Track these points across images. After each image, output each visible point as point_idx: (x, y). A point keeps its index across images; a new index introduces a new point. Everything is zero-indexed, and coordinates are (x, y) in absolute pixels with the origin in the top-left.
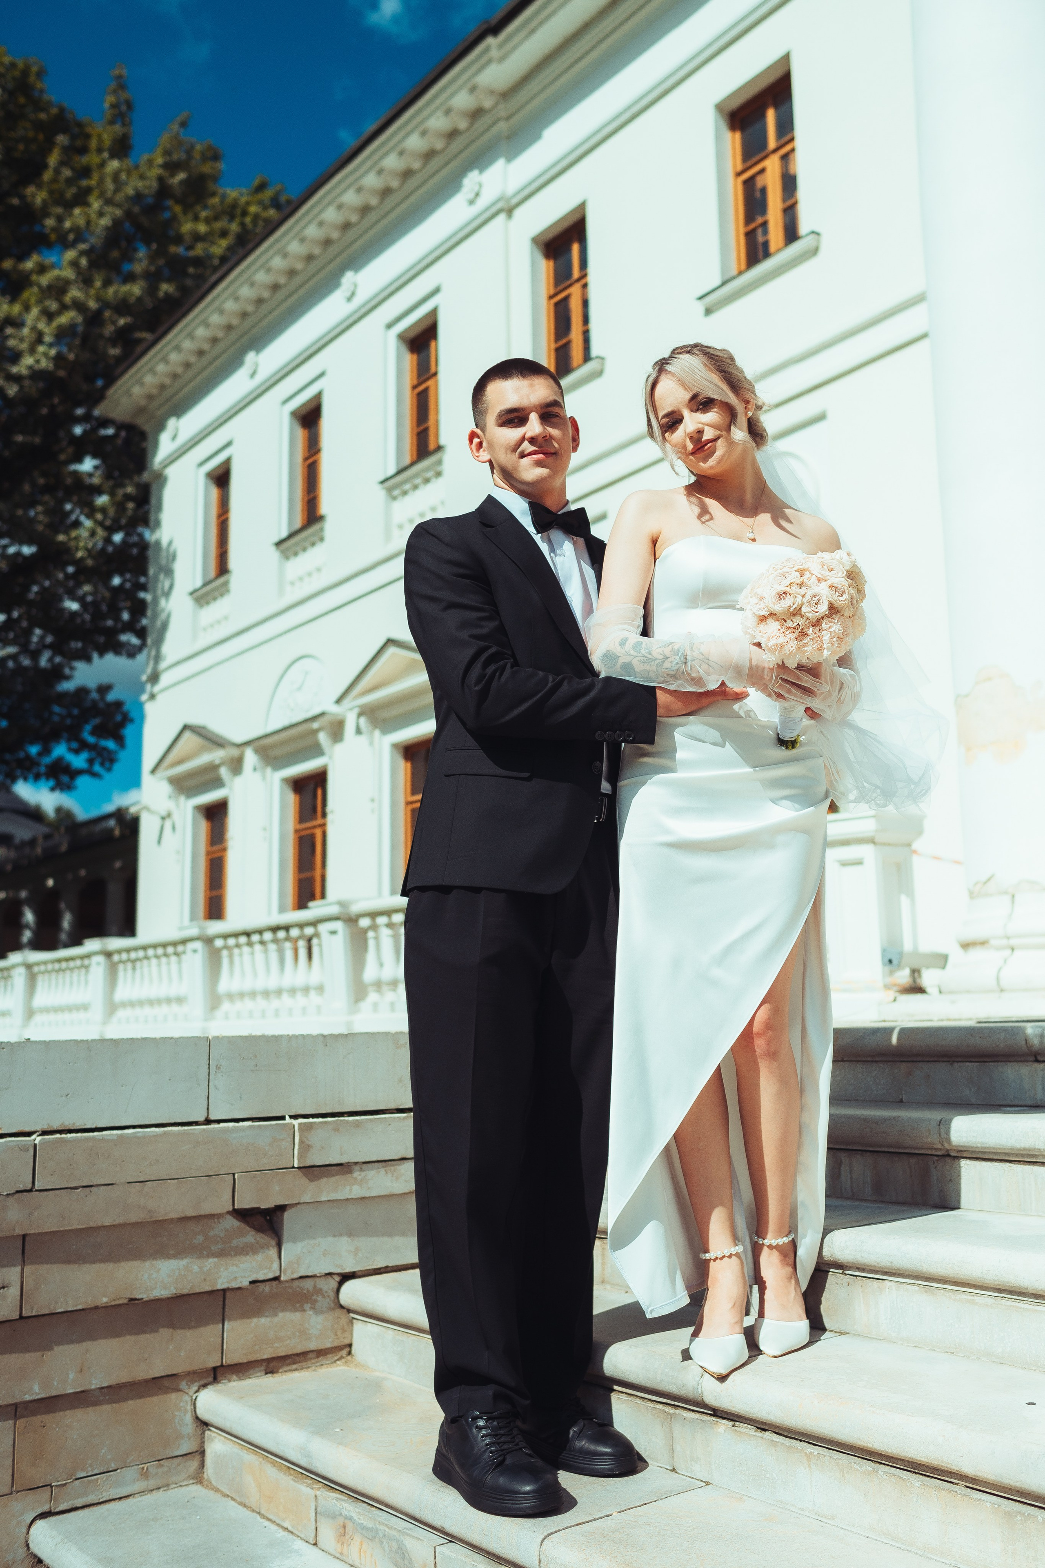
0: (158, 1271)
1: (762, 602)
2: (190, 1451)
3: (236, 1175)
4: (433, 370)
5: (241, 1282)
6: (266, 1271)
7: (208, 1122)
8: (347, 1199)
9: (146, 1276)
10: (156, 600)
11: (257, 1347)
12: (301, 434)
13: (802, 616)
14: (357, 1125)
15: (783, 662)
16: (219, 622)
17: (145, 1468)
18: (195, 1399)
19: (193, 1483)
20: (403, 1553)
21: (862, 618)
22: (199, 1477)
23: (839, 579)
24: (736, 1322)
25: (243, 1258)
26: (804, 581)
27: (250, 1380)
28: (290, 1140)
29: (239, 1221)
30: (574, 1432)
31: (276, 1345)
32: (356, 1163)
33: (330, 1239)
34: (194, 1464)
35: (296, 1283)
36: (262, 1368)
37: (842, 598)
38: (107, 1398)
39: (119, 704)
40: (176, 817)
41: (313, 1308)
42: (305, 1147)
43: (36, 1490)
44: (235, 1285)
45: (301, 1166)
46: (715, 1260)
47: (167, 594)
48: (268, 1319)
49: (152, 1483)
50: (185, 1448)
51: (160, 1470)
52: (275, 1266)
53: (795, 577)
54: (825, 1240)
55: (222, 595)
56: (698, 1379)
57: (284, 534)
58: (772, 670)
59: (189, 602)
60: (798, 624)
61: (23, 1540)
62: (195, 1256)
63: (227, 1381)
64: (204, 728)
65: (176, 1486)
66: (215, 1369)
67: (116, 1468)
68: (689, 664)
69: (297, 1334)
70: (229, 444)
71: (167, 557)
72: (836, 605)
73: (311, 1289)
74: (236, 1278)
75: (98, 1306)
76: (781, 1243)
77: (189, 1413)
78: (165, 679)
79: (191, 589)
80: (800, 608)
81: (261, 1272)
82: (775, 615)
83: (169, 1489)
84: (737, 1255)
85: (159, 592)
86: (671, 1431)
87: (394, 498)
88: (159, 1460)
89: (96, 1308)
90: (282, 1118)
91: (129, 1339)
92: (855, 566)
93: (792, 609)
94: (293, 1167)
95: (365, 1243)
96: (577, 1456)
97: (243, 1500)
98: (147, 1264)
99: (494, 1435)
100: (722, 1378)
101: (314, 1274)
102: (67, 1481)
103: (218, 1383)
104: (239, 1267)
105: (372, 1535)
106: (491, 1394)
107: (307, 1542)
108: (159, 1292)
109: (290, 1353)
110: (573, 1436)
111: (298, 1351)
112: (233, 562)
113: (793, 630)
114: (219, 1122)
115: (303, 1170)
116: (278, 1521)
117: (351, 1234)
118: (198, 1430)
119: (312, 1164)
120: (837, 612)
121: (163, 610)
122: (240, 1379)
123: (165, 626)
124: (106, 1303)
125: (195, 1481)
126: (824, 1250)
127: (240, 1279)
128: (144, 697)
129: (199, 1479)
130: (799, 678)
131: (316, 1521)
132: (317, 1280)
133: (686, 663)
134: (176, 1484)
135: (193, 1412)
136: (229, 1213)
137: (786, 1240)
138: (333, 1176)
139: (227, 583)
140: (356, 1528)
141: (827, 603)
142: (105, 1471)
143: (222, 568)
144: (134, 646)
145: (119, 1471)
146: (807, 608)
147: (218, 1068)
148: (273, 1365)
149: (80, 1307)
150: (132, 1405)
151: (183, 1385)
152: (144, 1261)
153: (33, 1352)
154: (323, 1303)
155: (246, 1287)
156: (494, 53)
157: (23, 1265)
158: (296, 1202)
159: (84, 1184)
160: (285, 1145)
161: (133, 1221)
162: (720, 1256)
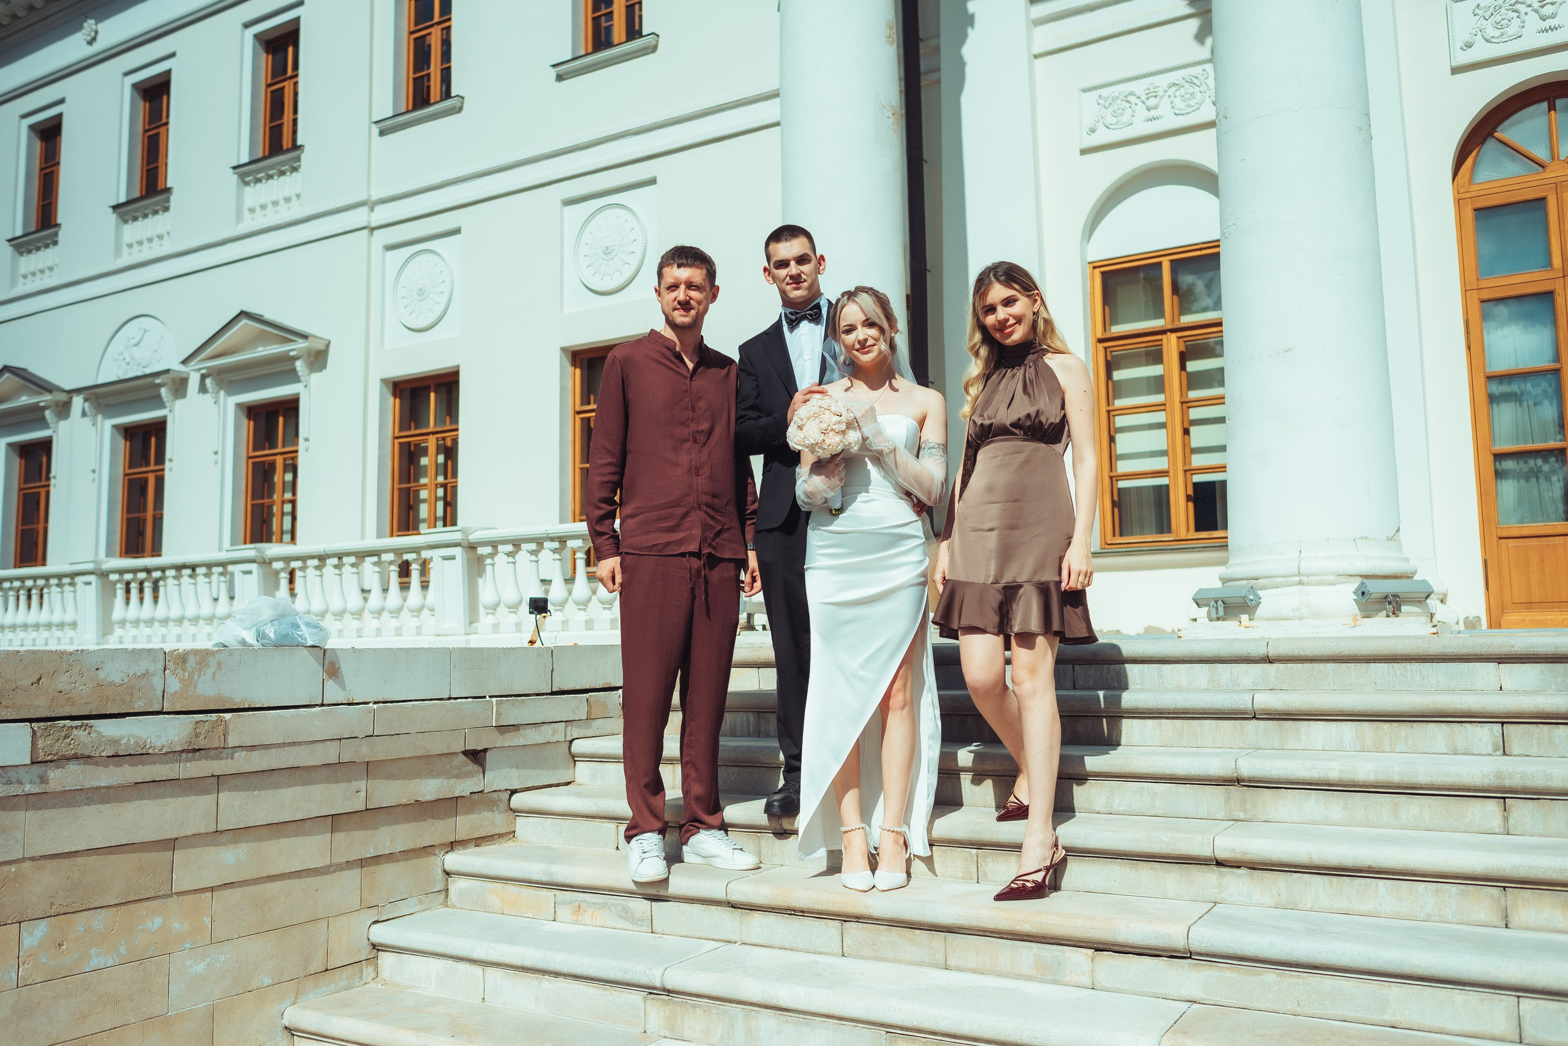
0: (428, 785)
2: (441, 891)
3: (466, 730)
5: (465, 793)
6: (478, 787)
7: (450, 698)
8: (517, 746)
9: (423, 788)
11: (471, 831)
12: (141, 105)
17: (421, 898)
18: (443, 860)
19: (443, 908)
22: (445, 903)
25: (467, 779)
27: (470, 850)
28: (490, 710)
31: (481, 830)
32: (522, 725)
33: (508, 769)
34: (442, 896)
35: (490, 795)
36: (474, 844)
38: (403, 858)
41: (497, 809)
42: (499, 715)
43: (373, 908)
44: (463, 794)
45: (496, 725)
46: (851, 831)
48: (477, 815)
49: (424, 907)
50: (439, 887)
51: (427, 900)
52: (482, 784)
57: (122, 199)
61: (366, 937)
62: (446, 777)
63: (457, 850)
66: (452, 843)
67: (407, 898)
69: (490, 824)
70: (60, 102)
73: (497, 799)
74: (463, 790)
77: (440, 867)
81: (476, 788)
83: (430, 910)
87: (248, 186)
88: (425, 894)
89: (400, 805)
90: (485, 697)
91: (414, 824)
94: (493, 726)
95: (524, 772)
97: (485, 910)
98: (425, 781)
101: (502, 789)
102: (386, 904)
103: (454, 851)
104: (465, 784)
105: (601, 906)
107: (547, 920)
108: (429, 797)
109: (487, 835)
111: (491, 834)
114: (455, 699)
115: (497, 728)
116: (520, 915)
117: (517, 766)
118: (445, 878)
119: (501, 725)
122: (464, 849)
124: (405, 802)
125: (443, 906)
127: (465, 791)
129: (445, 905)
132: (500, 793)
134: (434, 908)
135: (442, 867)
136: (462, 752)
138: (511, 732)
140: (589, 906)
142: (402, 899)
145: (409, 899)
147: (455, 667)
148: (479, 841)
149: (393, 805)
150: (414, 862)
151: (437, 852)
152: (422, 779)
153: (370, 830)
154: (503, 807)
155: (468, 796)
157: (368, 779)
158: (493, 747)
159: (397, 733)
160: (488, 712)
161: (419, 755)
162: (854, 829)
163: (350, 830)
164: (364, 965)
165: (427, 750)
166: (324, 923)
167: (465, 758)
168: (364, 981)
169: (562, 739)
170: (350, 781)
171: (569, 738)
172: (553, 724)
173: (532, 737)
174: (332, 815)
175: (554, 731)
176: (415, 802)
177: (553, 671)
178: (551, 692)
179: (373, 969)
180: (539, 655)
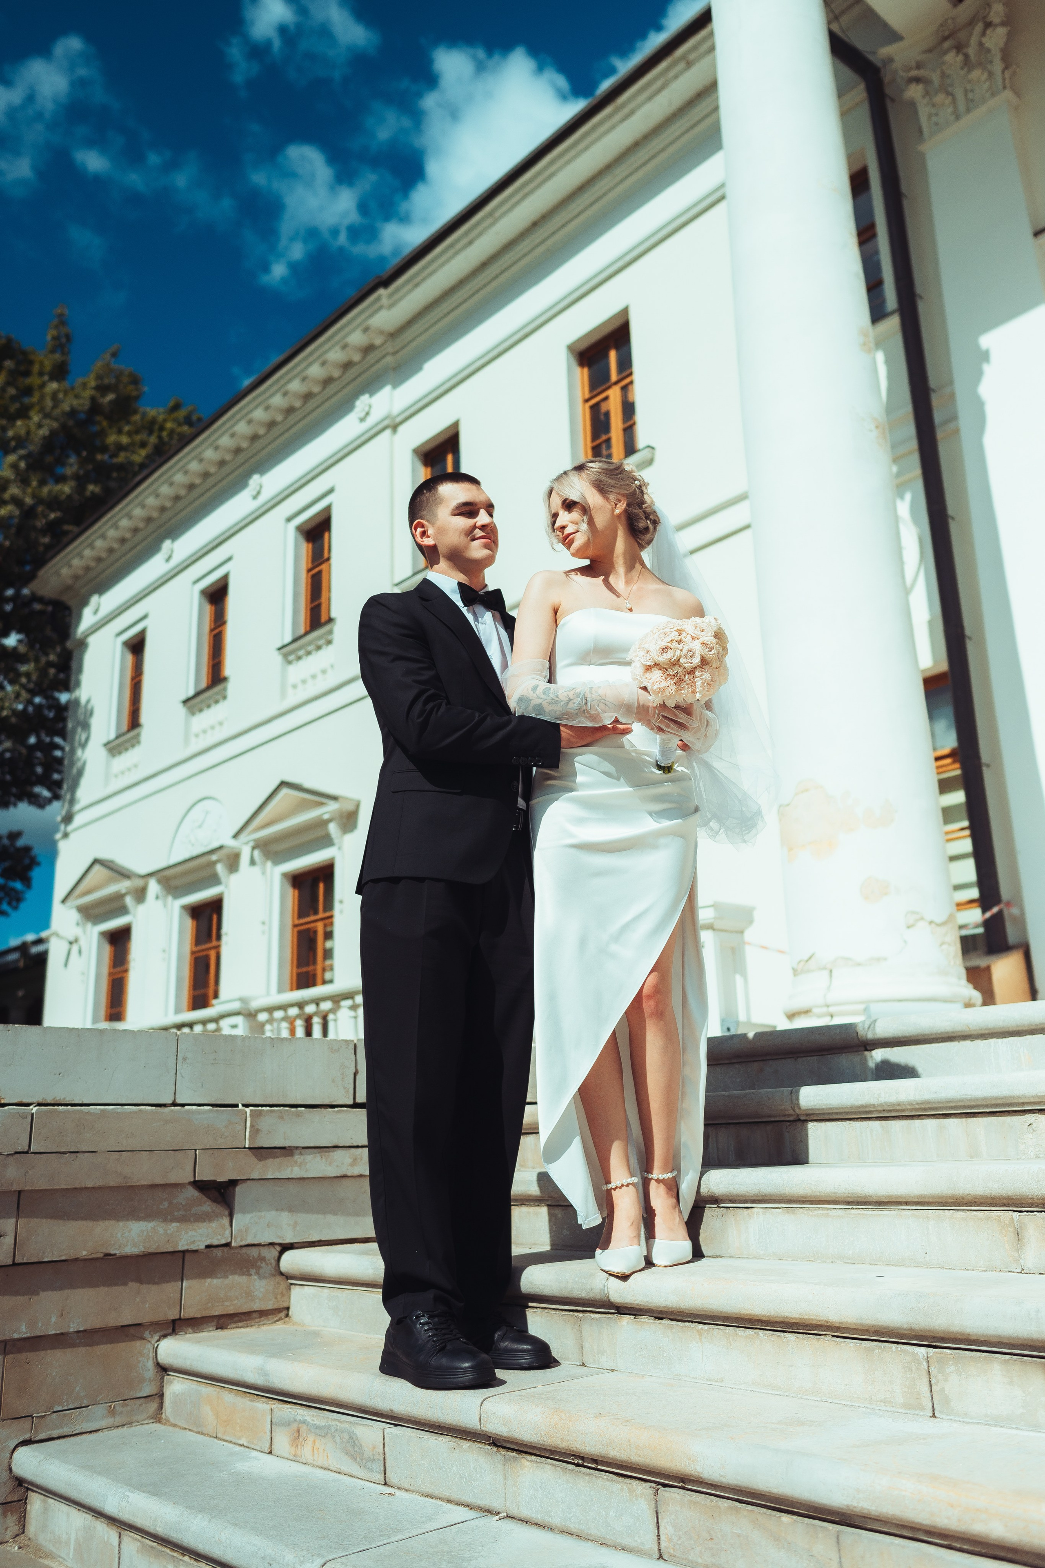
0: (130, 1231)
1: (648, 655)
2: (151, 1394)
3: (198, 1151)
4: (326, 556)
5: (198, 1245)
6: (219, 1237)
7: (174, 1104)
8: (289, 1178)
9: (119, 1235)
10: (73, 751)
11: (210, 1304)
12: (208, 608)
13: (680, 666)
14: (299, 1115)
15: (664, 703)
16: (129, 770)
17: (113, 1406)
18: (157, 1347)
19: (153, 1422)
20: (354, 1442)
21: (726, 669)
22: (158, 1417)
23: (709, 638)
24: (635, 1237)
25: (201, 1225)
26: (682, 638)
27: (204, 1333)
28: (243, 1124)
29: (198, 1192)
30: (499, 1335)
31: (226, 1304)
32: (297, 1148)
33: (274, 1213)
34: (153, 1406)
35: (244, 1250)
36: (213, 1324)
37: (711, 653)
38: (83, 1341)
39: (27, 849)
40: (83, 942)
41: (257, 1273)
42: (255, 1131)
43: (20, 1419)
44: (193, 1247)
45: (252, 1146)
46: (615, 1189)
47: (84, 745)
48: (220, 1280)
49: (118, 1420)
50: (147, 1390)
51: (125, 1409)
52: (228, 1233)
53: (674, 635)
54: (703, 1179)
55: (133, 746)
56: (604, 1282)
57: (191, 693)
58: (655, 708)
59: (103, 753)
60: (677, 673)
61: (6, 1464)
62: (161, 1220)
63: (183, 1333)
64: (112, 862)
65: (138, 1424)
66: (174, 1321)
67: (87, 1405)
68: (589, 704)
69: (244, 1294)
70: (145, 617)
71: (85, 714)
72: (706, 658)
73: (256, 1256)
74: (194, 1241)
75: (78, 1258)
76: (666, 1178)
77: (151, 1359)
78: (78, 820)
79: (105, 741)
80: (679, 660)
81: (216, 1238)
82: (658, 665)
83: (132, 1427)
84: (633, 1184)
85: (76, 743)
86: (581, 1332)
87: (290, 663)
88: (124, 1400)
89: (76, 1260)
90: (236, 1106)
91: (103, 1290)
92: (720, 628)
93: (673, 660)
94: (245, 1148)
95: (303, 1218)
96: (501, 1354)
97: (200, 1430)
98: (121, 1224)
99: (435, 1329)
100: (624, 1278)
101: (260, 1242)
102: (46, 1414)
103: (176, 1334)
104: (197, 1232)
105: (324, 1432)
106: (432, 1297)
107: (262, 1452)
108: (130, 1249)
109: (238, 1311)
110: (498, 1339)
111: (244, 1309)
112: (145, 717)
113: (673, 677)
114: (183, 1105)
115: (253, 1150)
116: (234, 1441)
117: (291, 1209)
118: (158, 1375)
119: (260, 1145)
120: (707, 663)
121: (79, 759)
122: (195, 1332)
123: (80, 773)
124: (85, 1256)
125: (154, 1421)
126: (702, 1187)
127: (197, 1243)
128: (58, 836)
129: (158, 1419)
130: (676, 715)
131: (271, 1432)
132: (262, 1248)
133: (586, 703)
134: (138, 1422)
135: (155, 1359)
136: (190, 1183)
137: (670, 1175)
138: (277, 1157)
139: (138, 735)
140: (309, 1430)
141: (700, 657)
142: (78, 1406)
143: (135, 722)
144: (46, 798)
145: (90, 1407)
146: (684, 660)
147: (184, 1059)
148: (223, 1321)
149: (63, 1258)
150: (103, 1349)
151: (147, 1334)
152: (118, 1221)
153: (23, 1294)
154: (266, 1269)
155: (202, 1251)
156: (384, 301)
157: (18, 1216)
158: (245, 1178)
159: (72, 1150)
160: (239, 1127)
161: (111, 1185)
162: (619, 1185)
165: (125, 1177)
167: (196, 1193)
172: (353, 1150)
173: (315, 1166)
175: (355, 1160)
176: (105, 1256)
177: (355, 1075)
178: (351, 1102)
179: (15, 1518)
180: (332, 1051)
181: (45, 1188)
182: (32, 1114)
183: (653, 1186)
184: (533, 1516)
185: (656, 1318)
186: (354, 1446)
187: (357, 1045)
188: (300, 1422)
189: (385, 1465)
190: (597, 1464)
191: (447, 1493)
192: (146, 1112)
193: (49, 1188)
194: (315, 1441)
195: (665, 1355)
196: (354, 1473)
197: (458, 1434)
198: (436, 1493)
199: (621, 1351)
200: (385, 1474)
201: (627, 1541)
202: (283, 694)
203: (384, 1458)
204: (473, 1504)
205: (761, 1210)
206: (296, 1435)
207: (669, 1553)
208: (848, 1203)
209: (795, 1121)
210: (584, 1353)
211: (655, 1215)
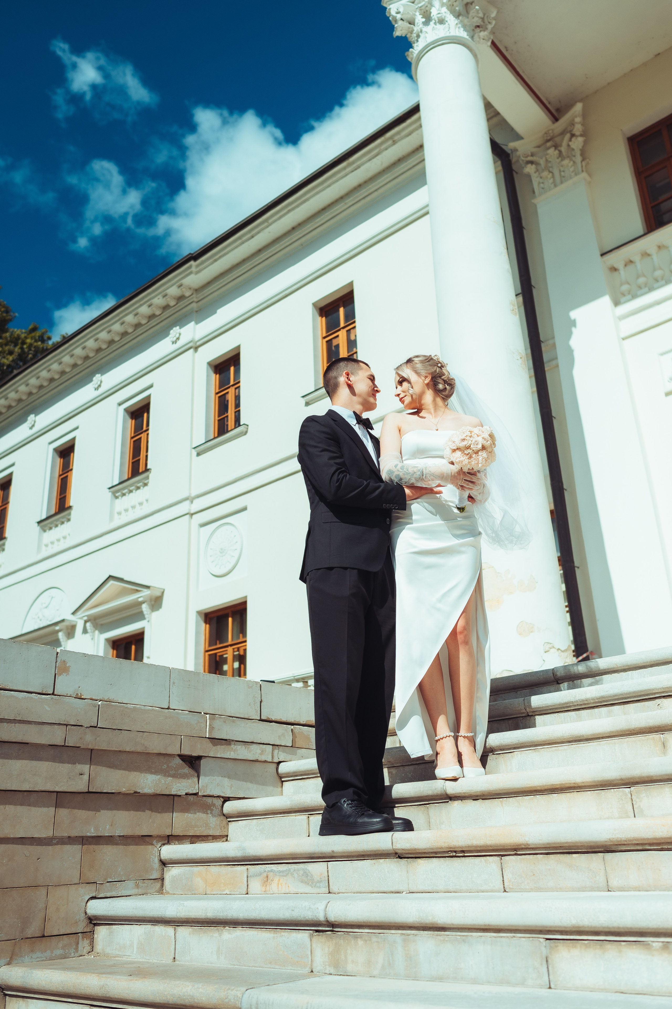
0: (147, 779)
2: (157, 878)
3: (182, 736)
4: (145, 428)
5: (181, 793)
6: (193, 789)
7: (168, 708)
8: (228, 758)
9: (142, 781)
11: (186, 828)
12: (58, 461)
14: (234, 721)
17: (137, 883)
18: (160, 850)
19: (158, 894)
20: (307, 874)
22: (161, 890)
25: (183, 780)
27: (184, 845)
28: (205, 723)
31: (195, 829)
32: (233, 740)
33: (220, 778)
34: (158, 885)
35: (205, 798)
36: (189, 840)
37: (487, 443)
38: (122, 842)
41: (211, 813)
42: (212, 728)
43: (90, 884)
44: (179, 793)
45: (210, 737)
46: (442, 738)
48: (192, 815)
49: (140, 891)
50: (155, 875)
51: (143, 885)
52: (197, 787)
57: (44, 517)
61: (84, 909)
63: (173, 844)
65: (150, 894)
66: (168, 836)
69: (204, 825)
70: (12, 465)
72: (484, 446)
73: (210, 803)
74: (180, 789)
76: (467, 736)
77: (157, 857)
81: (191, 789)
82: (459, 449)
83: (147, 897)
84: (452, 736)
86: (428, 814)
87: (117, 497)
88: (143, 880)
89: (121, 793)
90: (201, 713)
91: (132, 813)
94: (206, 738)
95: (235, 782)
97: (193, 892)
98: (143, 775)
99: (355, 806)
101: (214, 794)
102: (103, 882)
103: (169, 844)
104: (181, 784)
105: (286, 873)
106: (352, 791)
107: (241, 894)
108: (147, 790)
109: (201, 835)
114: (174, 710)
115: (210, 739)
116: (220, 893)
117: (229, 777)
118: (161, 867)
119: (214, 737)
120: (485, 449)
122: (179, 844)
127: (181, 791)
129: (160, 892)
131: (247, 882)
132: (213, 798)
135: (159, 857)
136: (178, 755)
137: (470, 735)
138: (222, 745)
139: (2, 545)
140: (275, 874)
141: (481, 445)
142: (119, 881)
143: (1, 536)
145: (125, 882)
147: (174, 683)
148: (194, 839)
149: (113, 791)
150: (132, 848)
151: (154, 842)
152: (141, 773)
153: (92, 811)
154: (217, 811)
155: (183, 796)
156: (194, 269)
157: (91, 765)
158: (206, 755)
159: (119, 729)
160: (203, 725)
161: (138, 751)
162: (445, 736)
163: (74, 808)
164: (80, 937)
165: (146, 747)
166: (43, 891)
167: (181, 762)
168: (80, 953)
169: (270, 759)
170: (74, 763)
171: (276, 760)
172: (261, 745)
173: (242, 752)
174: (57, 792)
175: (262, 751)
176: (134, 793)
177: (261, 702)
178: (259, 719)
179: (88, 942)
180: (249, 687)
181: (105, 749)
182: (99, 705)
183: (460, 740)
184: (426, 888)
185: (474, 800)
186: (307, 877)
187: (261, 685)
188: (269, 871)
189: (329, 883)
190: (464, 853)
191: (371, 889)
192: (156, 710)
193: (107, 749)
194: (279, 880)
195: (481, 817)
196: (307, 892)
197: (376, 857)
198: (363, 890)
199: (454, 820)
200: (329, 887)
201: (485, 887)
202: (111, 518)
203: (328, 879)
204: (388, 891)
205: (519, 752)
206: (265, 879)
207: (510, 888)
208: (570, 742)
209: (525, 716)
210: (431, 826)
211: (462, 755)
